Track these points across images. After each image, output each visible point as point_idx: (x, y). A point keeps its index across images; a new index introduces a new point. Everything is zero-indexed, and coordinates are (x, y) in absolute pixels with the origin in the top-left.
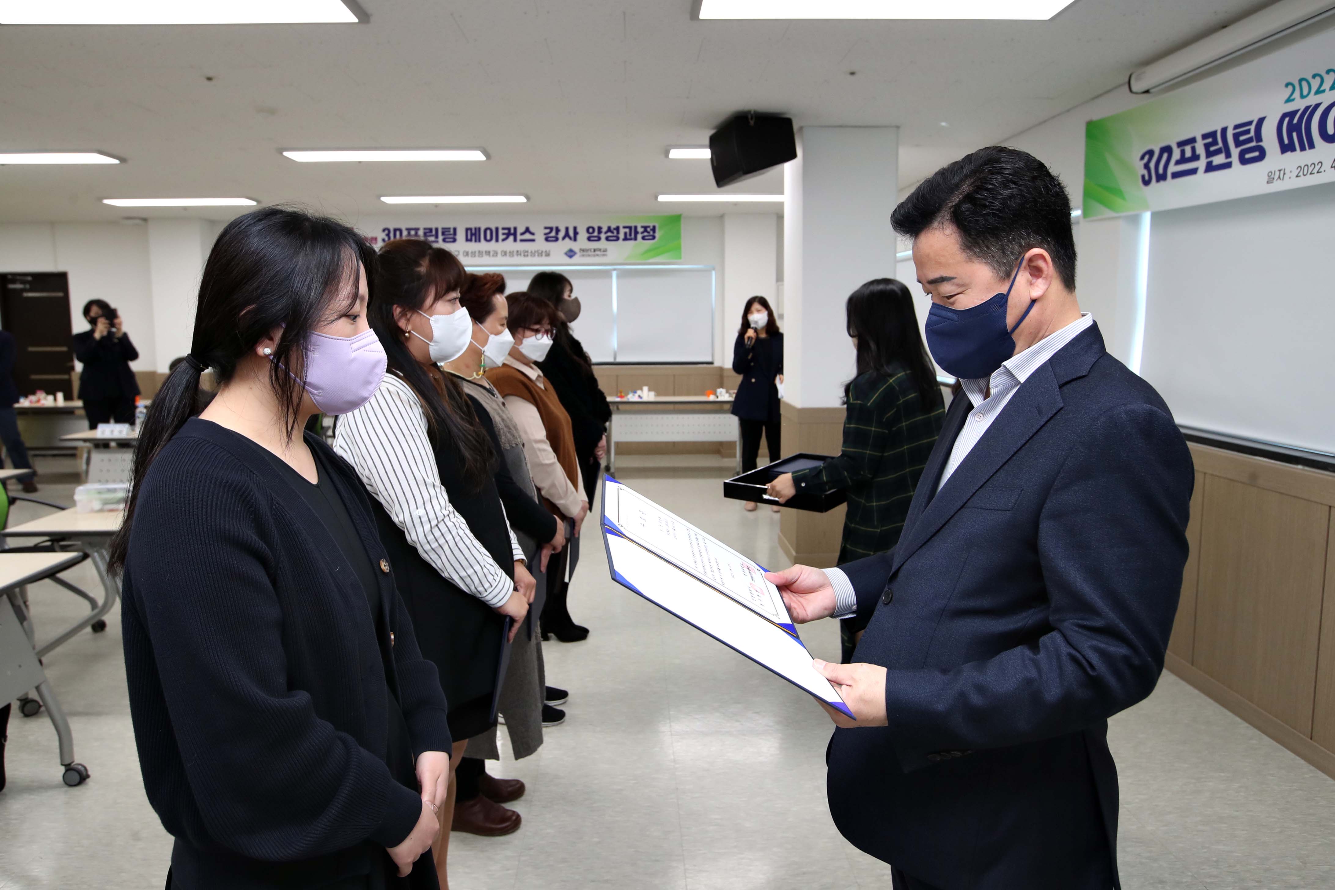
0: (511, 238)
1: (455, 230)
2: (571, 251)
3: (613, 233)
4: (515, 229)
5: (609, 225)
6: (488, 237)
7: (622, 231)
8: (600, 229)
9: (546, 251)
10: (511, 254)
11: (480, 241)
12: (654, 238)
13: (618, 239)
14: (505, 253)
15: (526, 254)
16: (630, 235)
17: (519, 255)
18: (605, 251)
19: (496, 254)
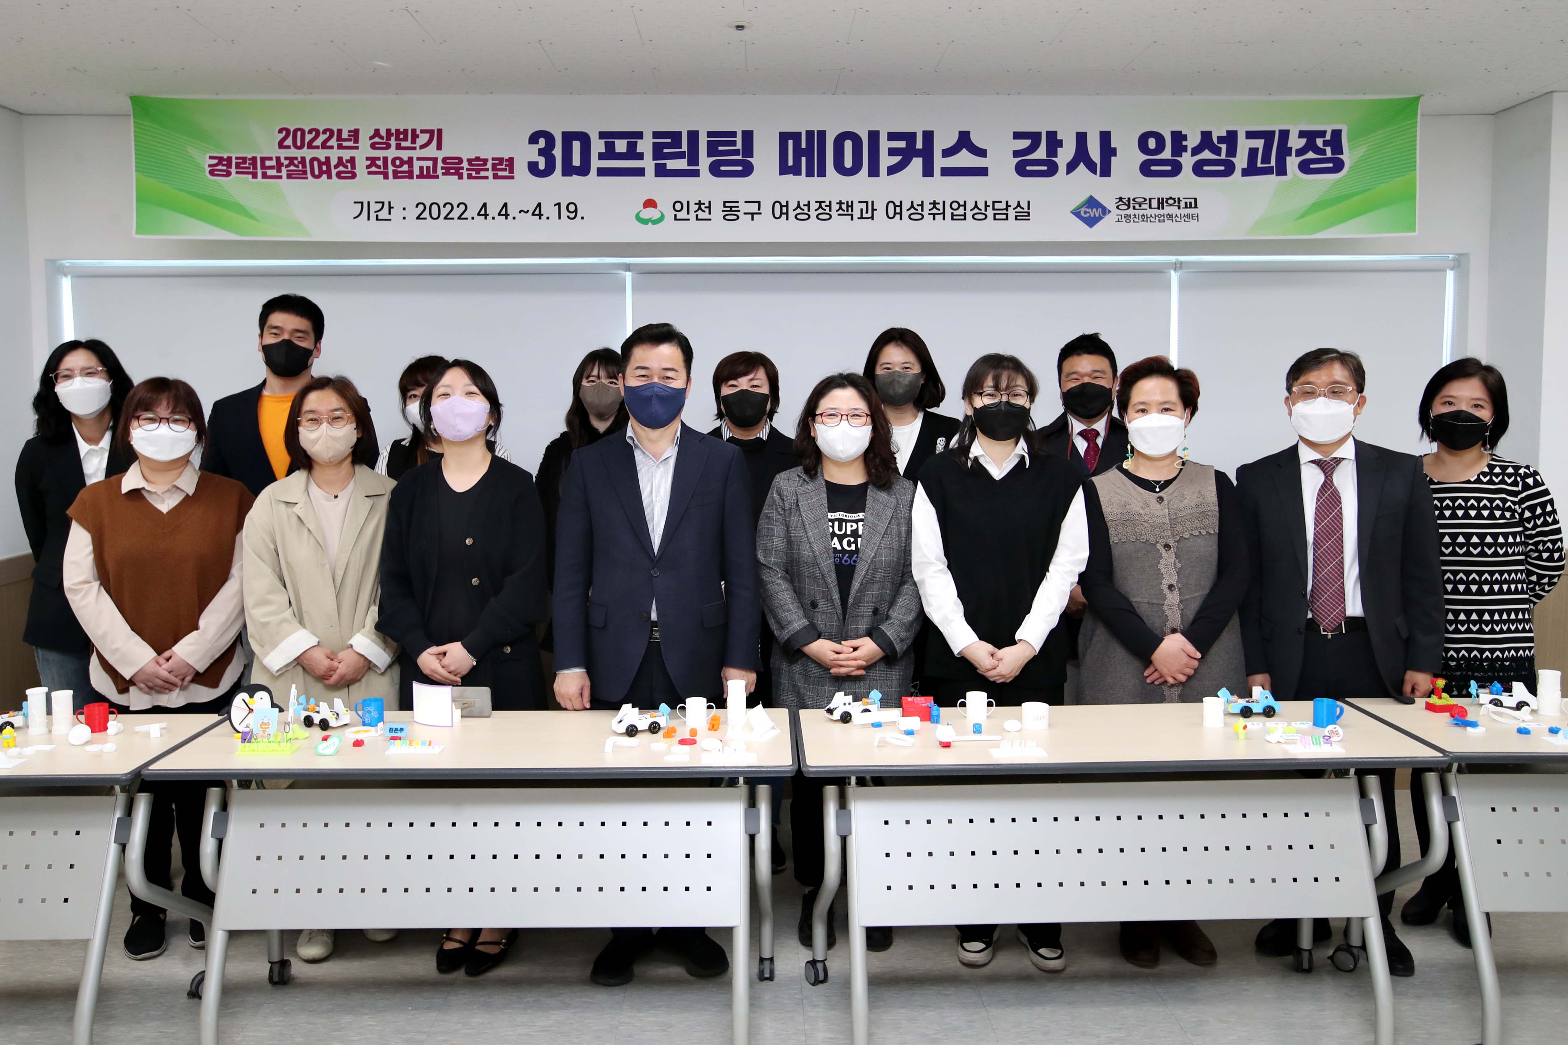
0: (917, 163)
1: (748, 136)
2: (1092, 202)
3: (1217, 151)
4: (928, 136)
5: (1206, 129)
6: (848, 163)
7: (1244, 145)
8: (1178, 138)
9: (1019, 205)
10: (916, 211)
11: (822, 173)
12: (1338, 166)
13: (1229, 169)
14: (896, 210)
15: (961, 211)
16: (1266, 159)
17: (939, 218)
18: (1193, 204)
19: (870, 209)
